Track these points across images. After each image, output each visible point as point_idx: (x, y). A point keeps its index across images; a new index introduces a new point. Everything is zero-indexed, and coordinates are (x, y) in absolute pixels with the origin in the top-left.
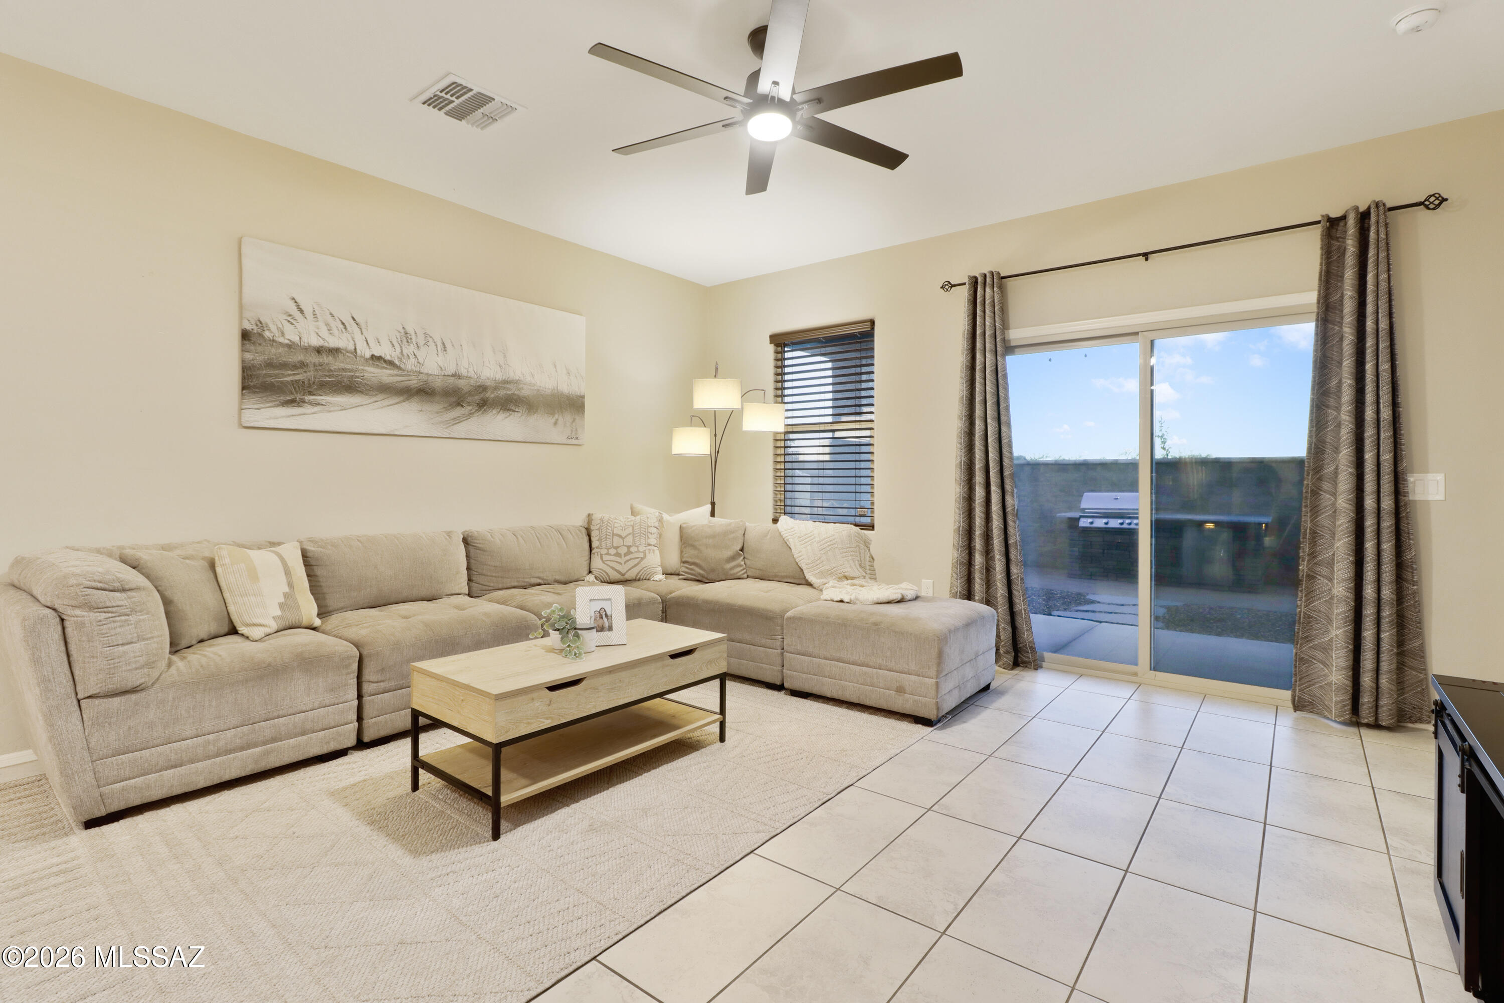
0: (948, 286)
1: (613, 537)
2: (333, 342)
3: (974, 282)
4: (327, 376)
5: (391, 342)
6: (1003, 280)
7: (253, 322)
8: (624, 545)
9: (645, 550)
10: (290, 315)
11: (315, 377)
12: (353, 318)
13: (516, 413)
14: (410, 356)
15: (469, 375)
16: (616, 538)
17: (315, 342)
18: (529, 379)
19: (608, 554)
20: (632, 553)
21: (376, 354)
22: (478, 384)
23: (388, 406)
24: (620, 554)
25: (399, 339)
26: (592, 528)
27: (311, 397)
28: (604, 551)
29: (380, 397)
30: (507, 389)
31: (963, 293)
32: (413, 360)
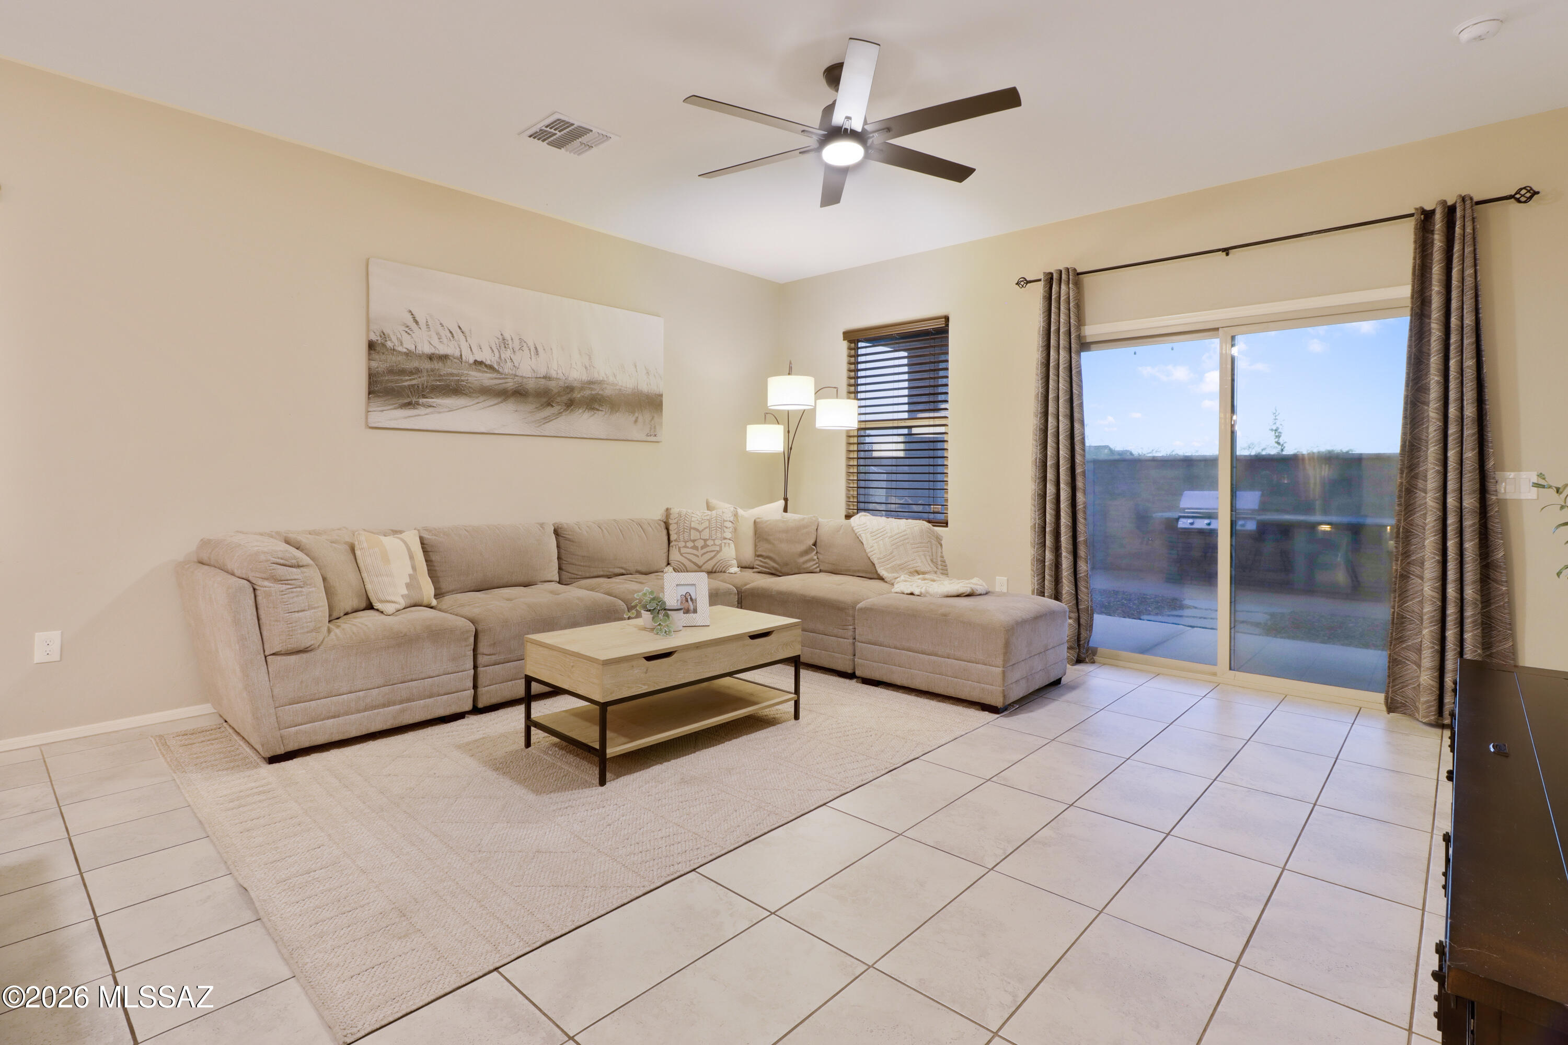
0: (1024, 282)
1: (690, 531)
2: (443, 350)
3: (1049, 278)
4: (437, 380)
5: (491, 348)
6: (1080, 276)
7: (378, 334)
8: (700, 538)
9: (721, 544)
10: (407, 327)
11: (427, 382)
12: (460, 328)
13: (600, 412)
14: (508, 361)
15: (558, 377)
16: (692, 531)
17: (428, 350)
18: (611, 379)
19: (686, 547)
20: (709, 546)
21: (478, 360)
22: (566, 385)
23: (488, 407)
24: (697, 547)
25: (498, 345)
26: (671, 521)
27: (425, 400)
28: (682, 544)
29: (482, 398)
30: (592, 389)
31: (1039, 289)
32: (509, 364)
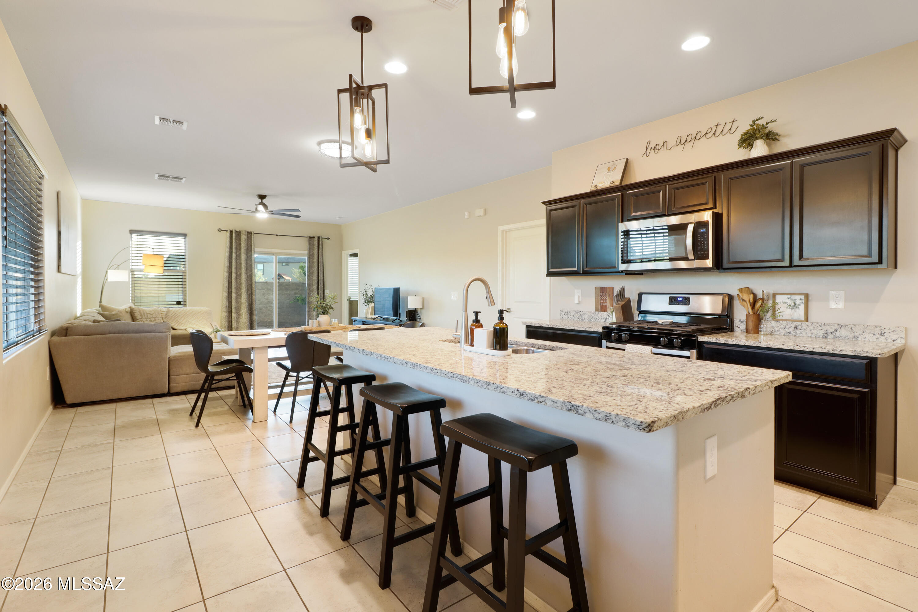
0: (220, 230)
3: (231, 231)
26: (133, 312)
31: (228, 234)
